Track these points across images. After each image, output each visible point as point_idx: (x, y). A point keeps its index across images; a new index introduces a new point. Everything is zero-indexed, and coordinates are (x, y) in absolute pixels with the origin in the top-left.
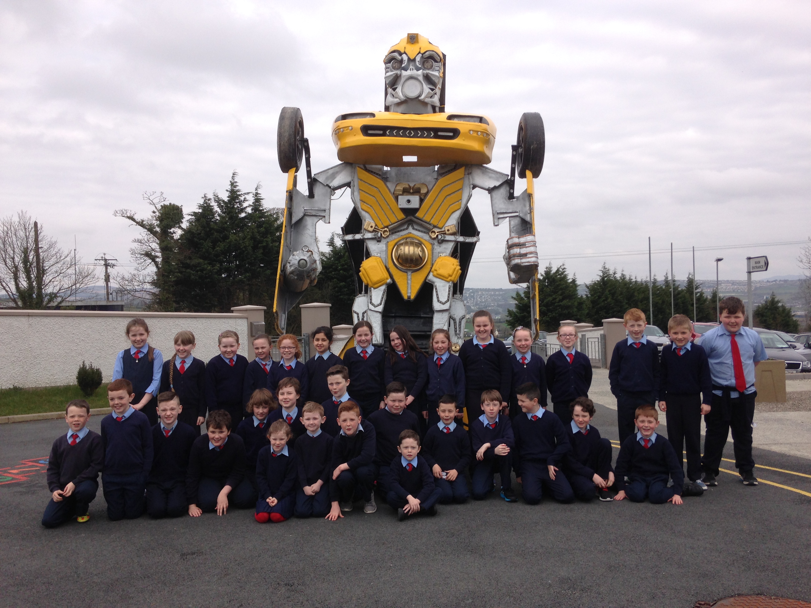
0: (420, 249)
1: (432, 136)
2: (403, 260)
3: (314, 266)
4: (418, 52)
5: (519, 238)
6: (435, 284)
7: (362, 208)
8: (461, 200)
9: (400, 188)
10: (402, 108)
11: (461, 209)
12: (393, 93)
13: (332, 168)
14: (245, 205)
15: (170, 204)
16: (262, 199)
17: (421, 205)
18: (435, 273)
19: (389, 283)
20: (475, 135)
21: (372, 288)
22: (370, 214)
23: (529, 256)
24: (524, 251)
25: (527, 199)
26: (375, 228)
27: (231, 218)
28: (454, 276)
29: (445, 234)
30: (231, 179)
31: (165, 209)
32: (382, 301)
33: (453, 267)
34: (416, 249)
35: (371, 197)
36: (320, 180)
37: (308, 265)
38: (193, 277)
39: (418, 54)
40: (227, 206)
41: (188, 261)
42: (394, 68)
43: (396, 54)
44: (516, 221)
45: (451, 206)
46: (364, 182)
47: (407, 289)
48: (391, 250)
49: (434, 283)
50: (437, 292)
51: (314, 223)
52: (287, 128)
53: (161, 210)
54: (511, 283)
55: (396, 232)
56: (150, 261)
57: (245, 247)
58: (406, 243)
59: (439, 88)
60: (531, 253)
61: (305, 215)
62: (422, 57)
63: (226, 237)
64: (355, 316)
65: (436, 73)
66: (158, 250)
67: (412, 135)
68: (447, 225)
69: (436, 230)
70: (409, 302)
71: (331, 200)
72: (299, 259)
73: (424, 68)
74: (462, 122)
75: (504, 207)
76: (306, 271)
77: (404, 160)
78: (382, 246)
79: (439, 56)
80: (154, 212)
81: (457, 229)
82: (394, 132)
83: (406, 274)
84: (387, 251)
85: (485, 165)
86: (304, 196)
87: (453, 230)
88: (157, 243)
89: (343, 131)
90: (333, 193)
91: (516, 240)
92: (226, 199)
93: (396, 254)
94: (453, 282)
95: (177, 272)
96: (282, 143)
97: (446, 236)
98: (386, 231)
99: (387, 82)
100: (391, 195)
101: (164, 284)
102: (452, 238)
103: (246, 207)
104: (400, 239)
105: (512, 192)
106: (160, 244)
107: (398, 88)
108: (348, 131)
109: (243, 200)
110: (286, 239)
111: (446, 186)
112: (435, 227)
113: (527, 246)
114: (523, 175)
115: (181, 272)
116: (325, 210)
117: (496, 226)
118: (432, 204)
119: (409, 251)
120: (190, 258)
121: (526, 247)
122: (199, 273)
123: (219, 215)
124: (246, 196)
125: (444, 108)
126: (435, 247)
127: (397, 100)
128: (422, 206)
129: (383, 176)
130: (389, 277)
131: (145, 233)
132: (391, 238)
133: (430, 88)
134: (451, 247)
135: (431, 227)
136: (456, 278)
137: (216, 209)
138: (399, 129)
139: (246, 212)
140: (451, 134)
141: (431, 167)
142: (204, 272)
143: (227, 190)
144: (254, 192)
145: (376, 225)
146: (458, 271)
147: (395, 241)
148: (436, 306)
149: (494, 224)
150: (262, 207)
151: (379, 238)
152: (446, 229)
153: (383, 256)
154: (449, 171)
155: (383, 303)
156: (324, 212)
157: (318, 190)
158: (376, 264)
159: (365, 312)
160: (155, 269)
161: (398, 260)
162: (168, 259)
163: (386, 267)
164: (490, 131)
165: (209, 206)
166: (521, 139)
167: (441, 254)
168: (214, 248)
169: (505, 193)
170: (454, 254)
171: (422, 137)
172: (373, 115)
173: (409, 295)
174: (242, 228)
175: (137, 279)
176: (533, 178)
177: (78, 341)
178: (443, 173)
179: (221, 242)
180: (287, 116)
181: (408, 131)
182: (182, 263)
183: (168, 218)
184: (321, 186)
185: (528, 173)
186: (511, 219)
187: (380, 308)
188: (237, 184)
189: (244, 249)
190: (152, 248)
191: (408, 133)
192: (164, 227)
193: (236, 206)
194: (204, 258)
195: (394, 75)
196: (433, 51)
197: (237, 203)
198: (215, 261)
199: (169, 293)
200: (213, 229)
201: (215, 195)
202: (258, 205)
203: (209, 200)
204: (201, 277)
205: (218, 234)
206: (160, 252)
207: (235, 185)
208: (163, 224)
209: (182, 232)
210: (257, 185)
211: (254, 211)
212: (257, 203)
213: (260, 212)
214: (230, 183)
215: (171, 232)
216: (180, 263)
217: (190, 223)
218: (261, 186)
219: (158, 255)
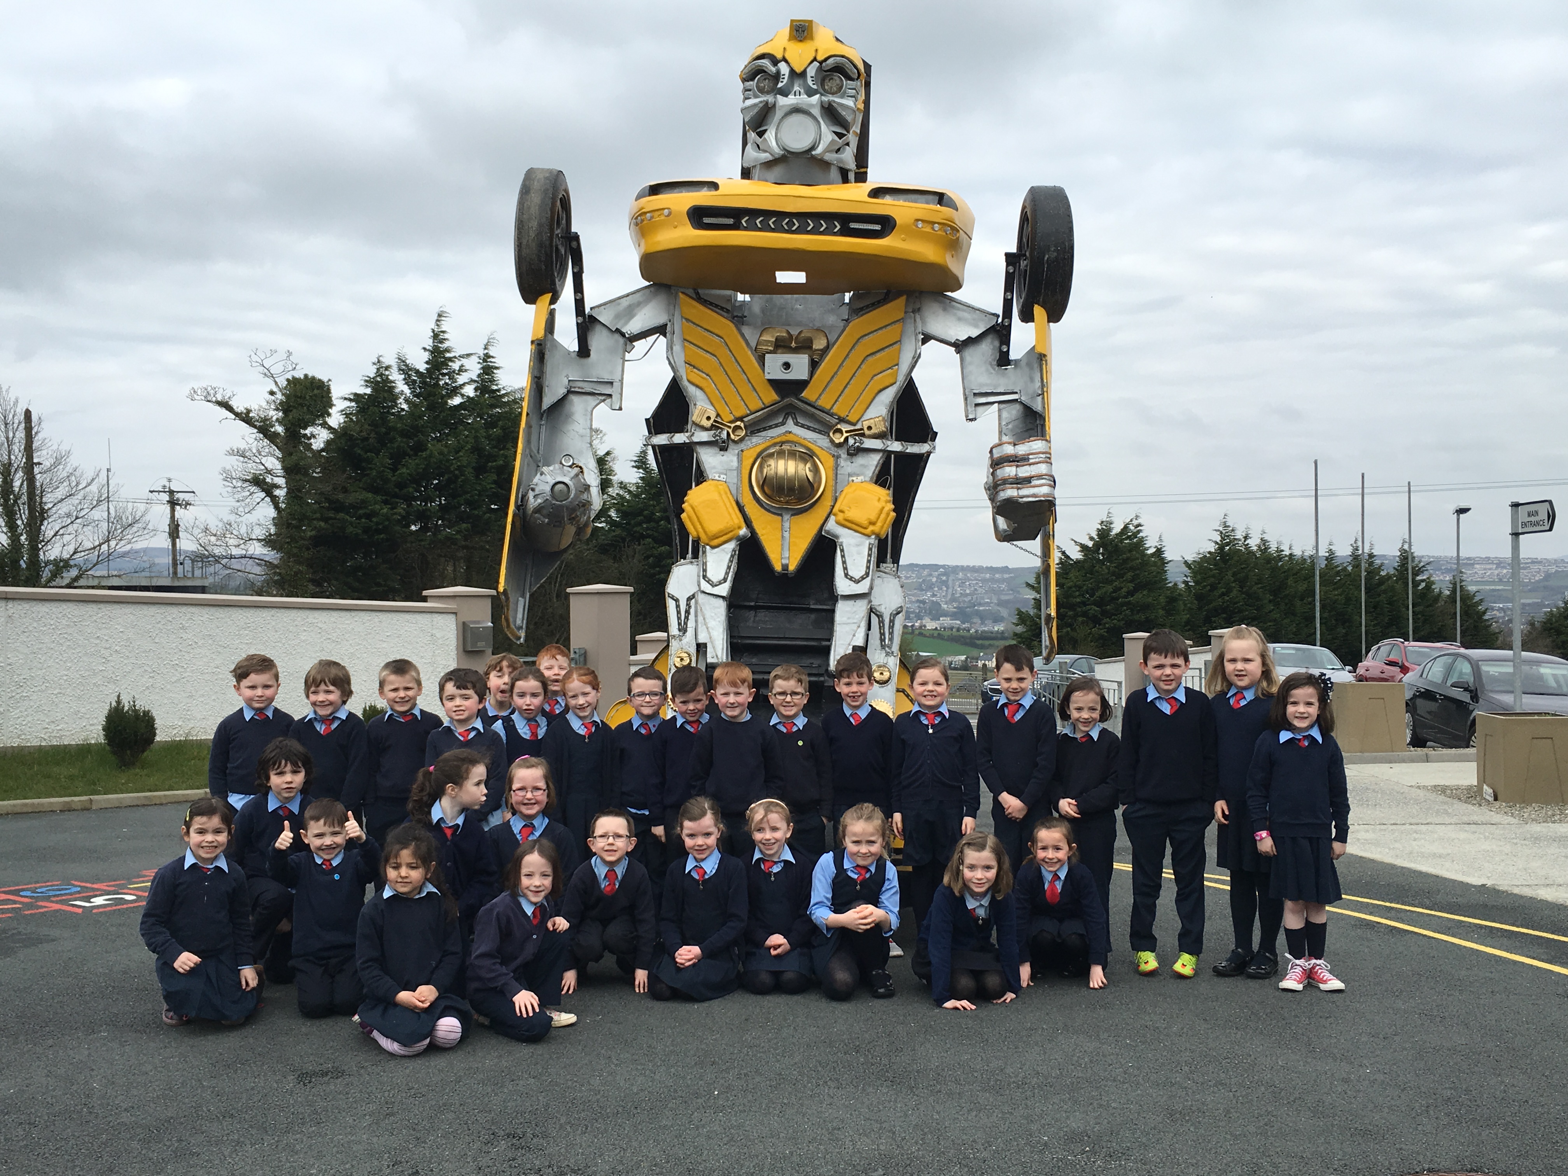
0: (808, 465)
1: (836, 230)
2: (772, 487)
3: (585, 496)
4: (812, 58)
5: (1015, 445)
6: (840, 540)
7: (689, 378)
8: (897, 365)
9: (769, 337)
10: (778, 171)
11: (898, 383)
12: (759, 140)
13: (628, 295)
14: (461, 379)
15: (306, 376)
16: (497, 368)
17: (812, 374)
18: (841, 517)
19: (744, 536)
20: (928, 229)
21: (708, 547)
22: (704, 392)
23: (1035, 482)
24: (1024, 472)
25: (1036, 365)
26: (715, 421)
27: (431, 408)
28: (879, 524)
29: (863, 435)
30: (433, 325)
31: (295, 385)
32: (727, 573)
33: (879, 505)
34: (801, 466)
35: (708, 356)
36: (604, 317)
37: (572, 496)
38: (350, 529)
39: (812, 62)
40: (424, 383)
41: (341, 496)
42: (762, 91)
43: (766, 62)
44: (1014, 411)
45: (875, 378)
46: (694, 324)
47: (782, 549)
48: (749, 467)
49: (837, 537)
50: (843, 556)
51: (590, 409)
52: (534, 210)
53: (286, 388)
54: (999, 540)
55: (759, 431)
56: (263, 495)
57: (459, 468)
58: (781, 454)
59: (855, 132)
60: (1040, 477)
61: (569, 392)
62: (820, 69)
63: (420, 447)
64: (671, 605)
65: (850, 102)
66: (280, 472)
67: (794, 228)
68: (865, 417)
69: (844, 427)
70: (784, 576)
71: (624, 361)
72: (554, 482)
73: (824, 90)
74: (901, 203)
75: (989, 381)
76: (567, 508)
77: (778, 281)
78: (730, 459)
79: (855, 67)
80: (272, 393)
81: (888, 424)
82: (758, 222)
83: (780, 518)
84: (739, 469)
85: (949, 294)
86: (569, 353)
87: (881, 427)
88: (278, 458)
89: (652, 217)
90: (629, 348)
91: (1009, 450)
92: (422, 367)
93: (760, 475)
94: (878, 536)
95: (318, 519)
96: (524, 242)
97: (864, 439)
98: (738, 428)
99: (746, 120)
100: (750, 353)
101: (290, 543)
102: (877, 444)
103: (464, 384)
104: (768, 444)
105: (1005, 350)
106: (282, 460)
107: (768, 132)
108: (663, 218)
109: (457, 369)
110: (528, 441)
111: (866, 335)
112: (842, 420)
113: (1031, 461)
114: (1027, 316)
115: (326, 520)
116: (612, 383)
117: (971, 420)
118: (836, 373)
119: (786, 470)
120: (345, 490)
121: (1030, 465)
122: (363, 520)
123: (407, 401)
124: (464, 361)
125: (866, 173)
126: (842, 462)
127: (765, 156)
128: (815, 376)
129: (735, 314)
130: (743, 525)
131: (254, 436)
132: (749, 442)
133: (835, 133)
134: (875, 463)
135: (834, 421)
136: (884, 529)
137: (401, 387)
138: (767, 214)
139: (463, 395)
140: (877, 227)
141: (836, 296)
142: (374, 520)
143: (425, 349)
144: (481, 353)
145: (718, 415)
146: (888, 514)
147: (758, 449)
148: (842, 586)
149: (967, 416)
150: (497, 385)
151: (724, 442)
152: (866, 425)
153: (733, 479)
154: (873, 304)
155: (729, 578)
156: (609, 386)
157: (598, 341)
158: (715, 496)
159: (693, 596)
160: (272, 513)
161: (762, 488)
162: (300, 491)
163: (737, 503)
164: (959, 223)
165: (387, 381)
166: (1025, 240)
167: (854, 478)
168: (394, 470)
169: (990, 352)
170: (880, 479)
171: (815, 231)
172: (714, 186)
173: (785, 562)
174: (453, 428)
175: (235, 532)
176: (1049, 321)
177: (106, 653)
178: (862, 309)
179: (409, 457)
180: (536, 185)
181: (787, 220)
182: (328, 500)
183: (302, 405)
184: (605, 332)
185: (1039, 312)
186: (1002, 406)
187: (724, 590)
188: (446, 336)
189: (457, 472)
190: (266, 468)
191: (787, 224)
192: (292, 424)
193: (442, 383)
194: (375, 490)
195: (761, 105)
196: (843, 56)
197: (444, 375)
198: (396, 496)
199: (300, 563)
200: (394, 429)
201: (399, 359)
202: (491, 381)
203: (387, 368)
204: (366, 530)
205: (404, 440)
206: (283, 477)
207: (441, 337)
208: (291, 418)
209: (330, 435)
210: (488, 339)
211: (480, 393)
212: (486, 377)
213: (492, 394)
214: (432, 335)
215: (306, 435)
216: (324, 501)
217: (345, 417)
218: (495, 340)
219: (279, 483)
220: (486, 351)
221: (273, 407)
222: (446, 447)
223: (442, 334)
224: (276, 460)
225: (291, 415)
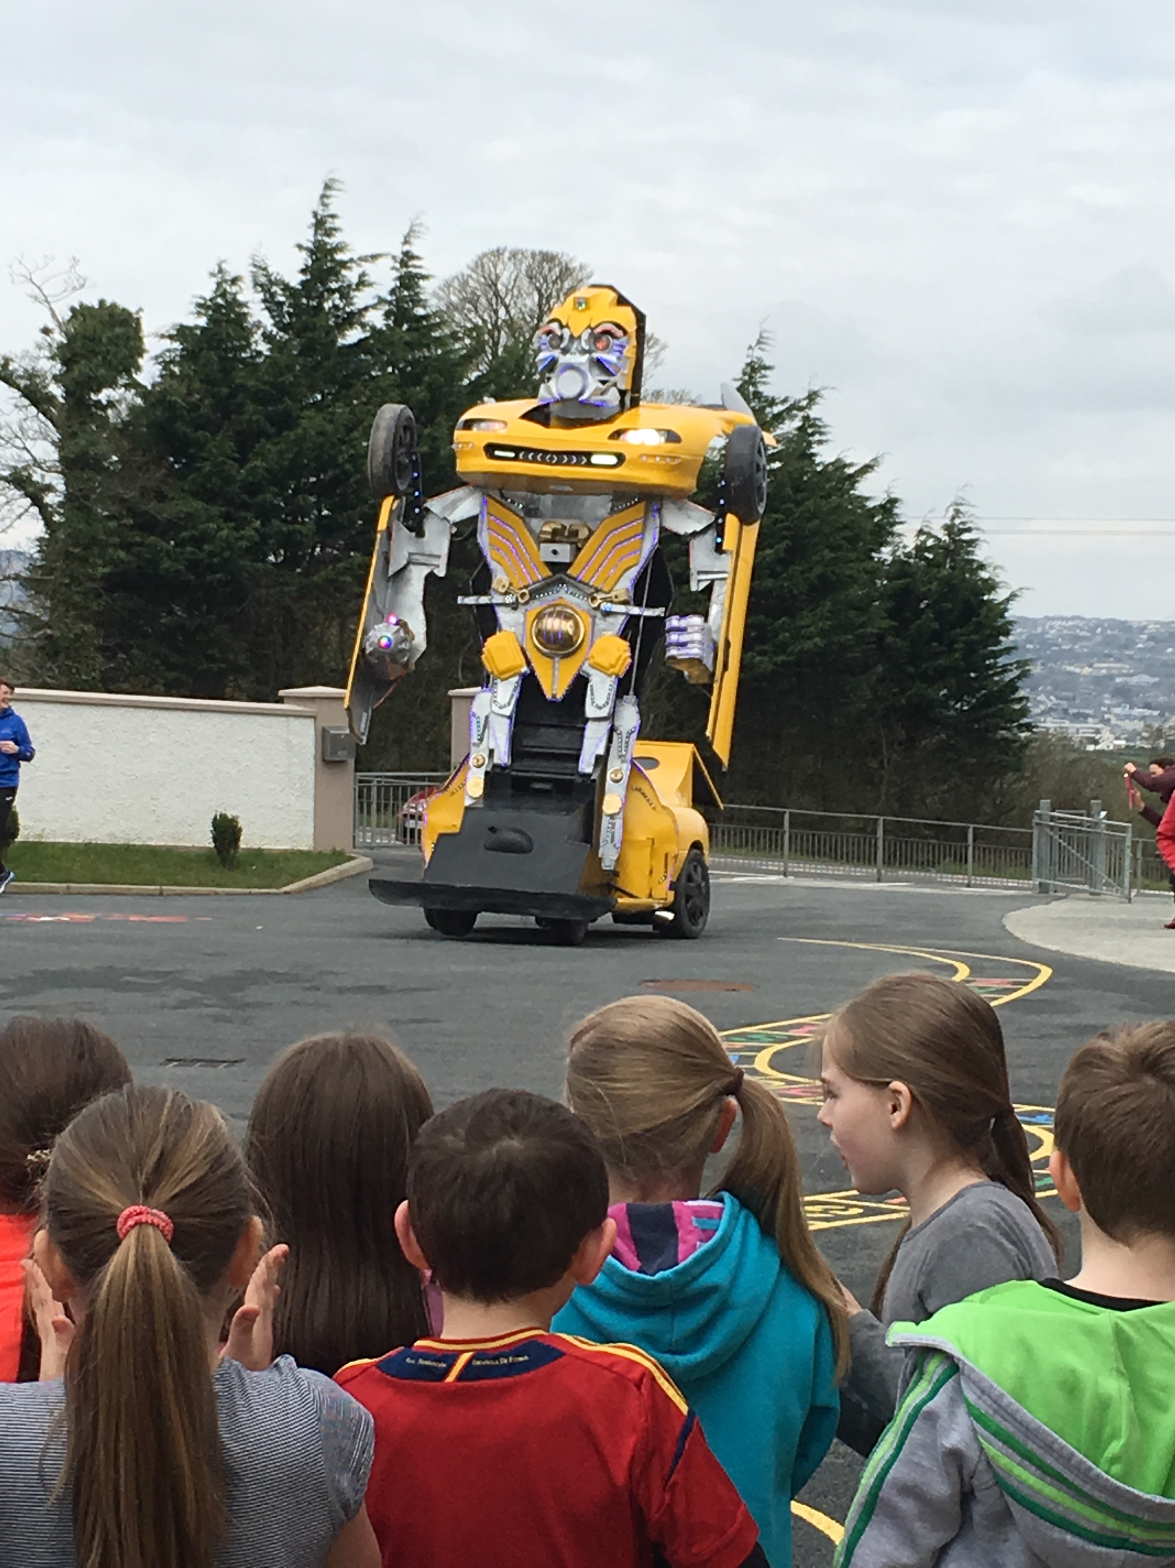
0: (571, 623)
1: (583, 463)
2: (545, 639)
3: (403, 646)
4: (586, 326)
5: (679, 620)
6: (592, 678)
7: (492, 556)
8: (638, 551)
9: (549, 529)
11: (639, 564)
12: (547, 385)
14: (361, 299)
15: (102, 303)
16: (424, 277)
17: (574, 558)
18: (592, 661)
19: (525, 673)
20: (651, 461)
21: (498, 680)
22: (503, 566)
26: (509, 589)
27: (307, 350)
28: (618, 667)
29: (612, 602)
30: (315, 205)
31: (84, 319)
32: (511, 699)
34: (565, 623)
35: (504, 542)
36: (432, 509)
38: (166, 564)
40: (296, 305)
41: (152, 506)
42: (551, 347)
43: (554, 326)
44: (723, 587)
45: (622, 561)
46: (497, 518)
47: (553, 684)
48: (531, 623)
49: (589, 676)
50: (592, 690)
51: (423, 576)
53: (69, 322)
55: (539, 596)
56: (28, 501)
58: (551, 614)
59: (625, 374)
61: (409, 563)
62: (592, 334)
63: (285, 422)
64: (474, 720)
66: (56, 466)
67: (554, 462)
68: (616, 588)
69: (599, 596)
70: (553, 703)
73: (594, 349)
75: (708, 563)
78: (518, 616)
80: (46, 331)
81: (632, 594)
82: (530, 456)
83: (549, 659)
84: (524, 624)
87: (625, 596)
88: (53, 443)
91: (675, 623)
92: (295, 280)
93: (537, 628)
94: (618, 675)
95: (114, 545)
97: (613, 605)
98: (524, 594)
100: (532, 541)
101: (66, 585)
102: (622, 609)
103: (366, 309)
105: (720, 541)
106: (60, 446)
108: (468, 449)
109: (355, 280)
111: (616, 529)
112: (597, 591)
115: (126, 546)
116: (440, 557)
118: (593, 556)
119: (555, 626)
120: (161, 497)
123: (268, 337)
124: (367, 267)
126: (598, 621)
127: (549, 398)
128: (577, 560)
130: (525, 664)
131: (14, 401)
132: (532, 604)
133: (600, 381)
134: (620, 622)
135: (591, 591)
136: (621, 670)
137: (259, 313)
138: (536, 451)
139: (364, 327)
142: (207, 547)
143: (300, 247)
144: (398, 250)
145: (511, 584)
146: (625, 660)
147: (538, 610)
148: (590, 711)
150: (424, 307)
151: (514, 604)
152: (614, 594)
153: (519, 631)
155: (512, 703)
156: (437, 558)
157: (430, 525)
158: (507, 642)
159: (488, 716)
160: (38, 529)
161: (537, 638)
162: (87, 498)
163: (521, 648)
164: (681, 451)
165: (233, 304)
167: (605, 633)
168: (242, 463)
169: (710, 542)
170: (623, 634)
173: (554, 692)
174: (346, 384)
178: (616, 510)
179: (269, 437)
182: (132, 512)
183: (93, 352)
184: (436, 519)
185: (730, 519)
186: (717, 582)
187: (508, 711)
188: (337, 223)
189: (348, 467)
190: (35, 459)
191: (549, 458)
193: (327, 305)
194: (209, 497)
195: (550, 358)
196: (611, 322)
197: (332, 291)
198: (244, 506)
199: (86, 620)
200: (243, 387)
201: (255, 266)
202: (412, 301)
203: (234, 281)
204: (193, 566)
205: (260, 408)
206: (61, 473)
207: (328, 225)
208: (76, 373)
209: (139, 401)
210: (412, 226)
211: (395, 322)
212: (406, 293)
213: (415, 325)
214: (314, 221)
215: (99, 402)
216: (125, 513)
217: (164, 368)
218: (422, 229)
219: (54, 483)
220: (406, 248)
221: (47, 354)
222: (331, 421)
223: (330, 220)
224: (50, 445)
225: (76, 369)
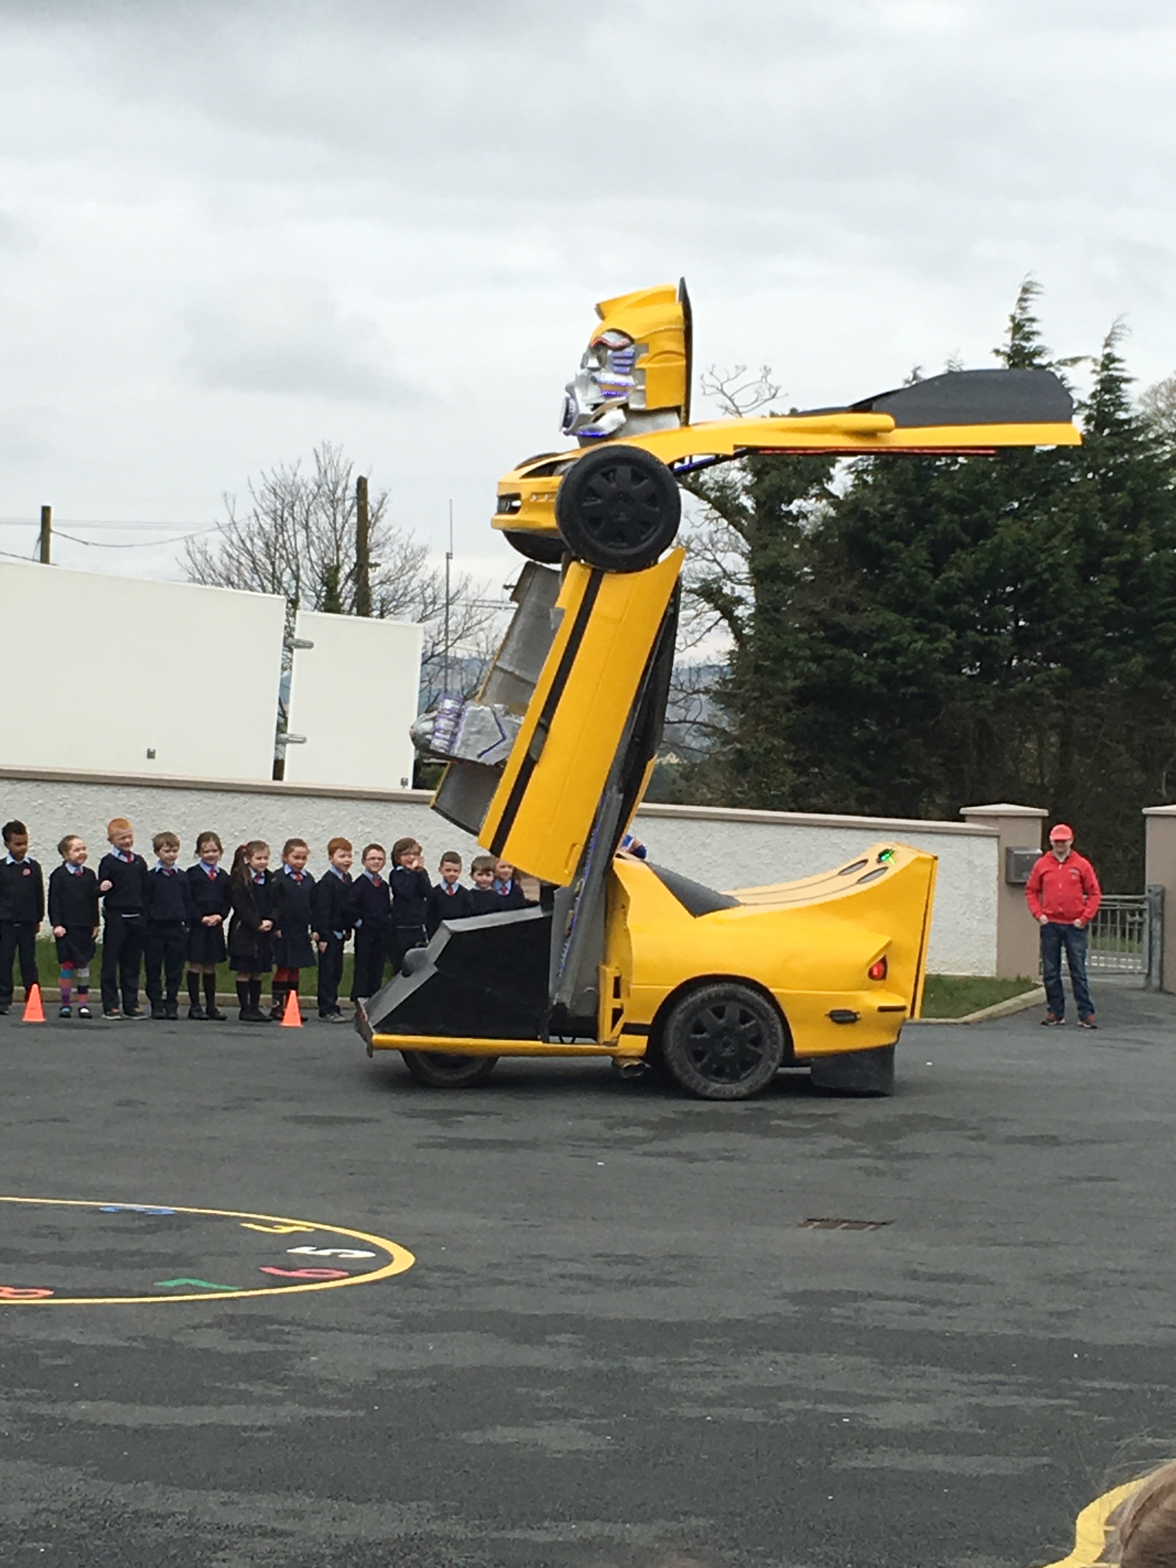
16: (1127, 380)
30: (1012, 308)
38: (859, 677)
41: (844, 618)
56: (717, 614)
57: (1051, 568)
63: (982, 531)
66: (747, 577)
88: (743, 554)
95: (805, 658)
101: (755, 698)
106: (750, 558)
115: (817, 659)
120: (852, 609)
122: (882, 661)
124: (1068, 371)
131: (705, 513)
142: (900, 660)
143: (997, 352)
144: (1099, 354)
150: (1126, 410)
160: (729, 643)
162: (777, 610)
168: (936, 572)
174: (1045, 491)
179: (963, 546)
182: (823, 625)
188: (1035, 327)
189: (1046, 576)
190: (724, 571)
194: (903, 607)
198: (940, 618)
199: (775, 734)
200: (937, 497)
202: (1113, 404)
204: (886, 678)
205: (956, 517)
206: (751, 585)
207: (1026, 329)
208: (766, 484)
209: (832, 512)
210: (1113, 328)
211: (1096, 426)
212: (1107, 397)
213: (1116, 429)
214: (1011, 325)
215: (790, 512)
216: (816, 625)
217: (857, 478)
218: (1123, 331)
219: (744, 595)
220: (1108, 350)
222: (1028, 529)
223: (1028, 324)
224: (740, 557)
225: (767, 478)
